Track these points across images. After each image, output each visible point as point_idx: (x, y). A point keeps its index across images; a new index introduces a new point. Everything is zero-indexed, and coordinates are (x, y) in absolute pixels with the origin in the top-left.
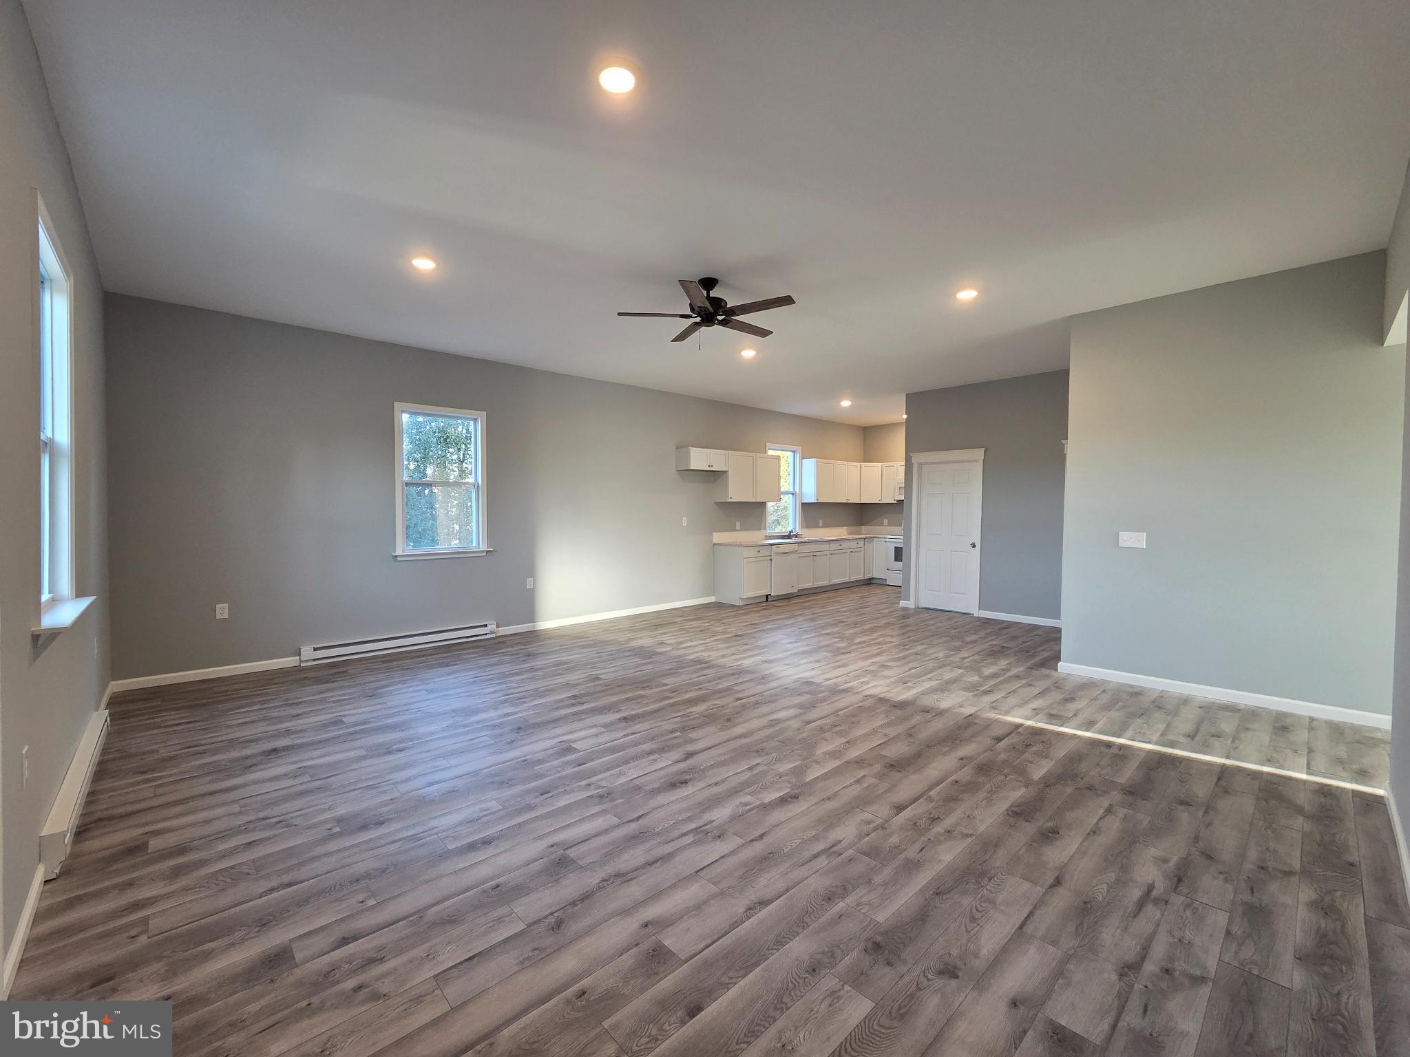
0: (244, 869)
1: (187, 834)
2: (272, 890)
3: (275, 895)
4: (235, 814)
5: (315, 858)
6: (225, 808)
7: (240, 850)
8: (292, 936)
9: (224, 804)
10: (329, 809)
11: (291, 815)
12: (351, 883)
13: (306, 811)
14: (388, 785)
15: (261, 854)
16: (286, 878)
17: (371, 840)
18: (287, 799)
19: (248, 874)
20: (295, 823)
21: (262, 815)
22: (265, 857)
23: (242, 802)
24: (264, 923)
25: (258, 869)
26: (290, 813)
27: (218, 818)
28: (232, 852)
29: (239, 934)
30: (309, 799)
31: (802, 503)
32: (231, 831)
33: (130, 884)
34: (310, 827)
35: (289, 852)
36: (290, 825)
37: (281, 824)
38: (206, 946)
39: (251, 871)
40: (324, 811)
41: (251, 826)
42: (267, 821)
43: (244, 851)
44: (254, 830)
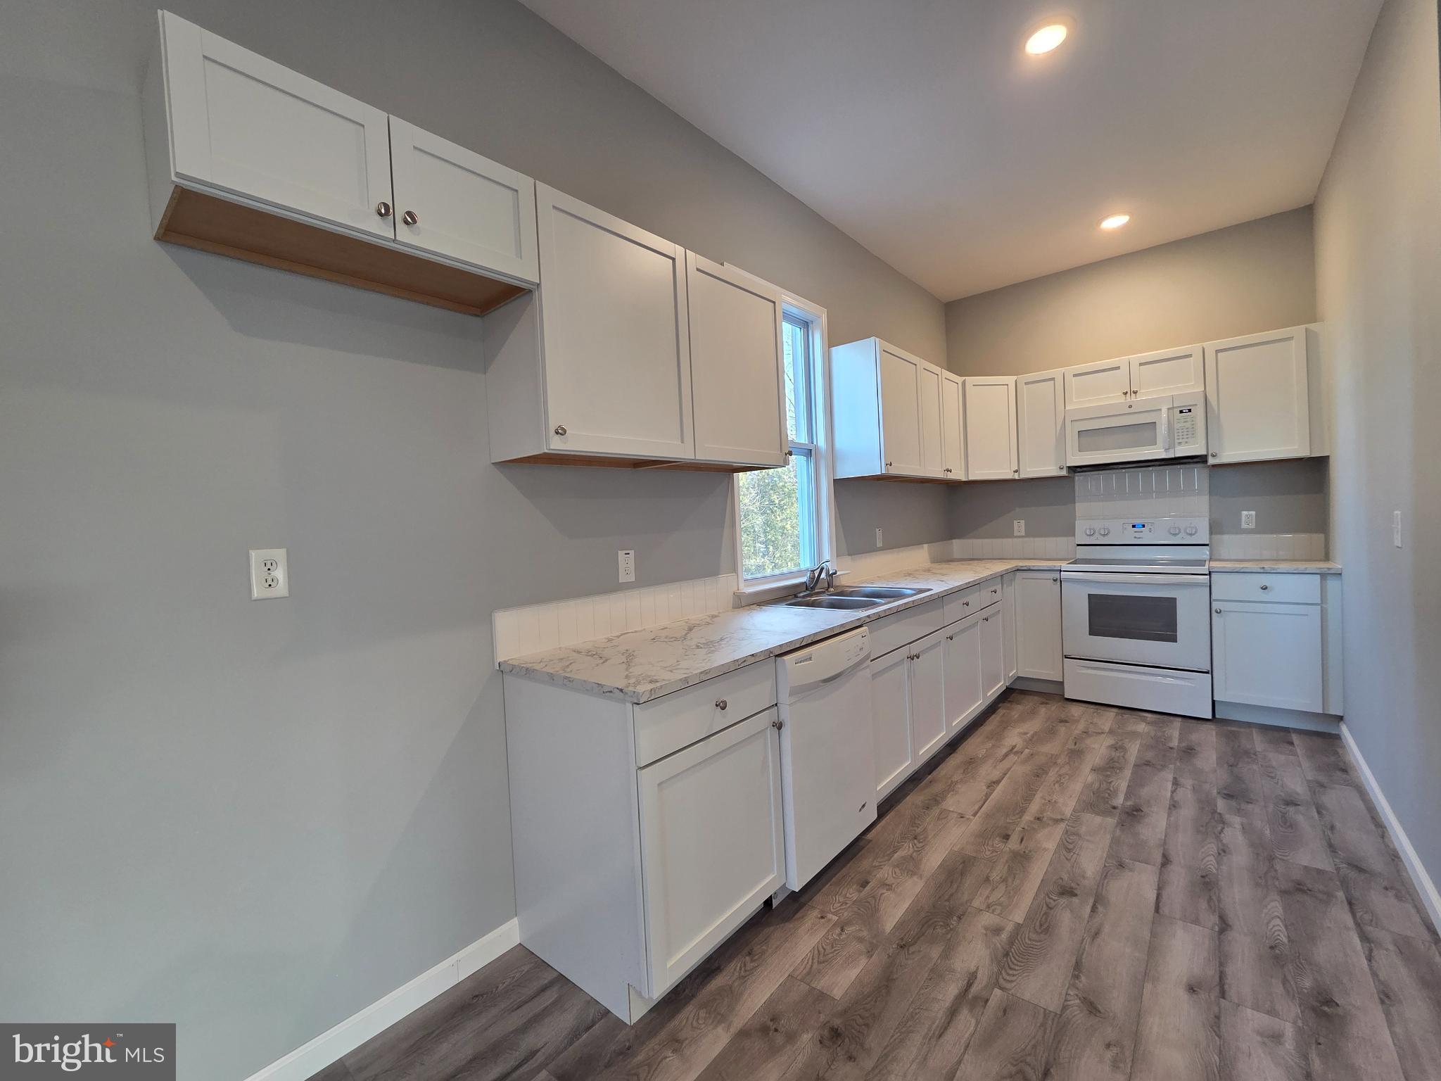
31: (835, 480)
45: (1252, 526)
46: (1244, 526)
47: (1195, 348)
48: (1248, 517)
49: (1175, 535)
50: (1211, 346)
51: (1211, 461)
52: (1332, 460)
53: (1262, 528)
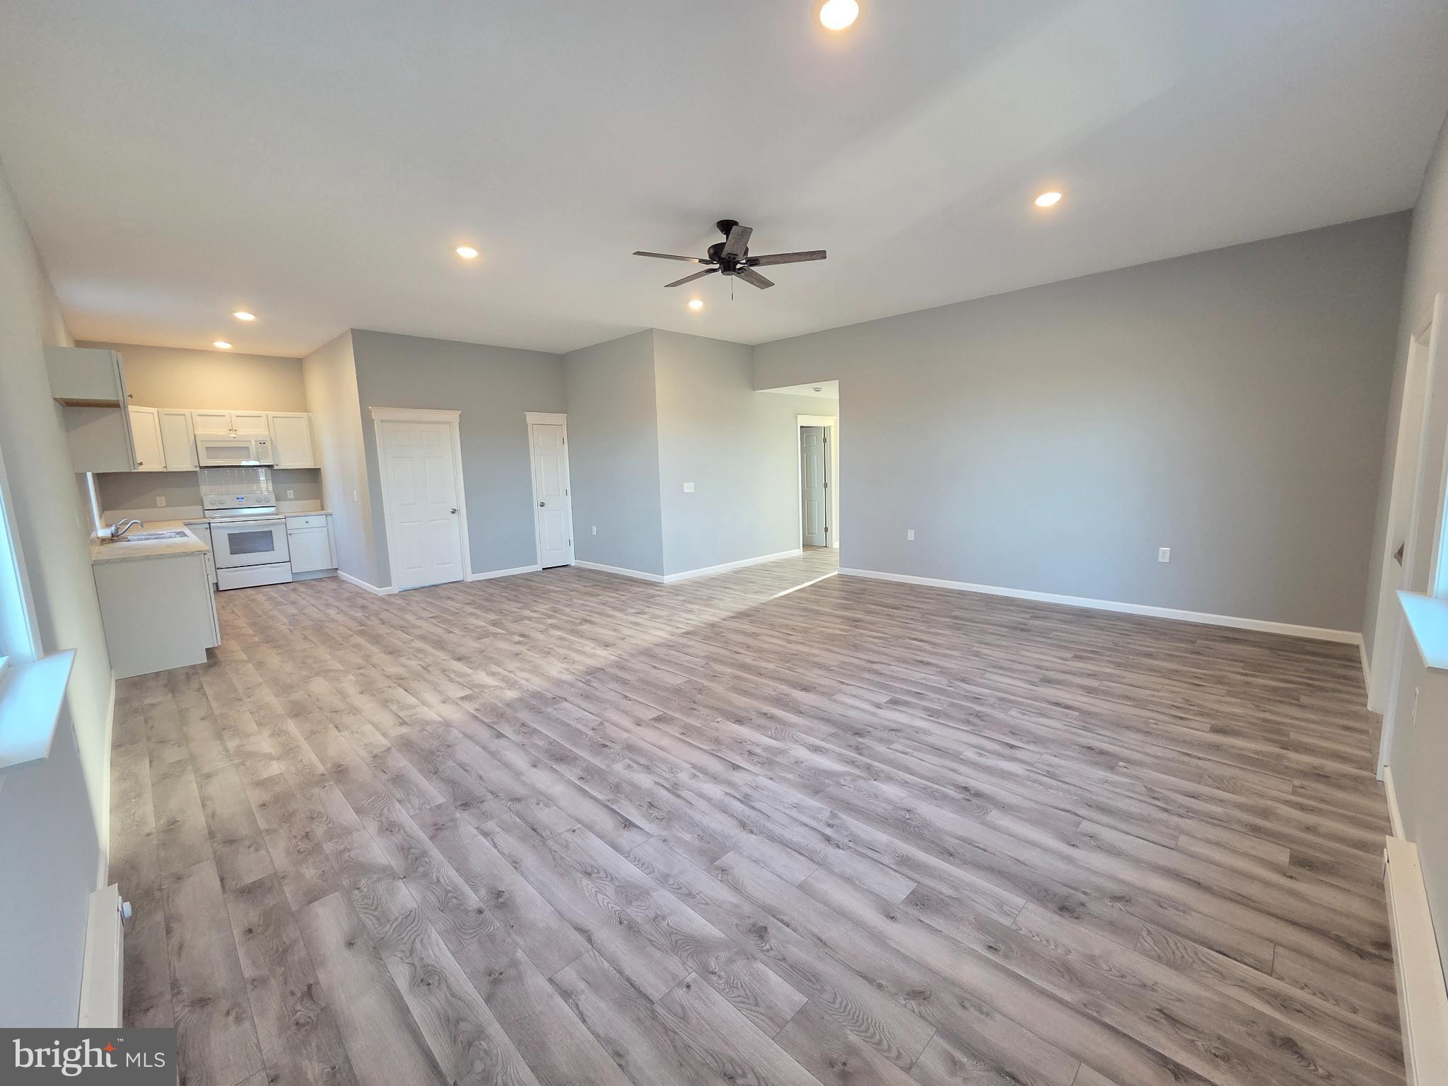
0: (1210, 781)
1: (1246, 844)
2: (1200, 759)
3: (1201, 755)
4: (1188, 834)
5: (1157, 757)
6: (1193, 849)
7: (1205, 798)
8: (1205, 734)
9: (1192, 855)
10: (1106, 781)
11: (1139, 797)
12: (1151, 734)
13: (1127, 793)
14: (1038, 769)
15: (1189, 783)
16: (1186, 759)
17: (1110, 744)
18: (1128, 817)
19: (1209, 777)
20: (1144, 789)
21: (1165, 816)
22: (1190, 780)
23: (1172, 843)
24: (1217, 748)
25: (1201, 776)
26: (1139, 800)
27: (1208, 841)
28: (1211, 799)
29: (1235, 751)
30: (1110, 802)
32: (1202, 818)
33: (1308, 829)
34: (1138, 778)
35: (1168, 771)
36: (1151, 790)
37: (1156, 795)
38: (1256, 756)
39: (1206, 777)
40: (1111, 783)
41: (1182, 811)
42: (1165, 806)
43: (1202, 794)
44: (1181, 806)
45: (292, 497)
46: (289, 497)
47: (262, 413)
48: (290, 494)
49: (260, 502)
50: (271, 414)
51: (276, 468)
52: (322, 470)
53: (295, 499)
